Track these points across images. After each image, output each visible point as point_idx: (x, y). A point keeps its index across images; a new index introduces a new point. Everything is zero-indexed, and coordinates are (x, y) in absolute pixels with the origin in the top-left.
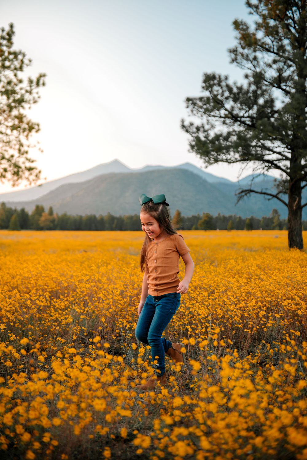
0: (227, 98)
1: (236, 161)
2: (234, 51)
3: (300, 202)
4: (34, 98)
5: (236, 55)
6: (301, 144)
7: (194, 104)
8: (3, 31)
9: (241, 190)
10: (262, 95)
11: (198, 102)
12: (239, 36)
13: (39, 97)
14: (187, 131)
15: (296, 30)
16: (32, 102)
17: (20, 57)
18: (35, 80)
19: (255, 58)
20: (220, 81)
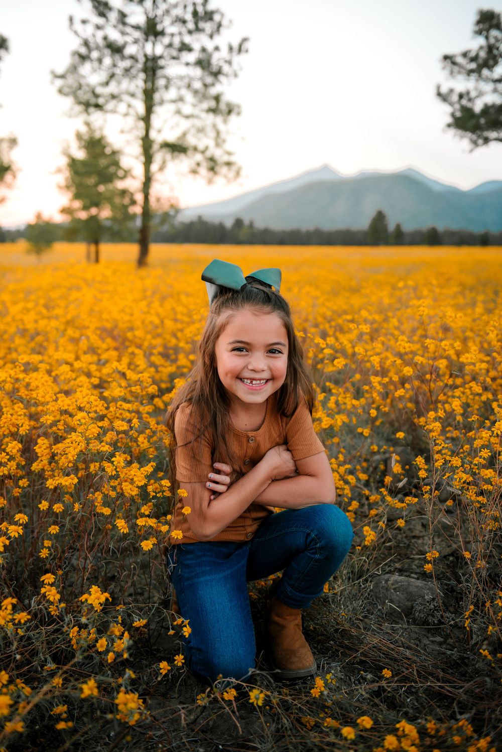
4: (235, 71)
7: (454, 63)
11: (460, 60)
13: (241, 69)
14: (445, 101)
16: (232, 75)
17: (217, 17)
18: (235, 45)
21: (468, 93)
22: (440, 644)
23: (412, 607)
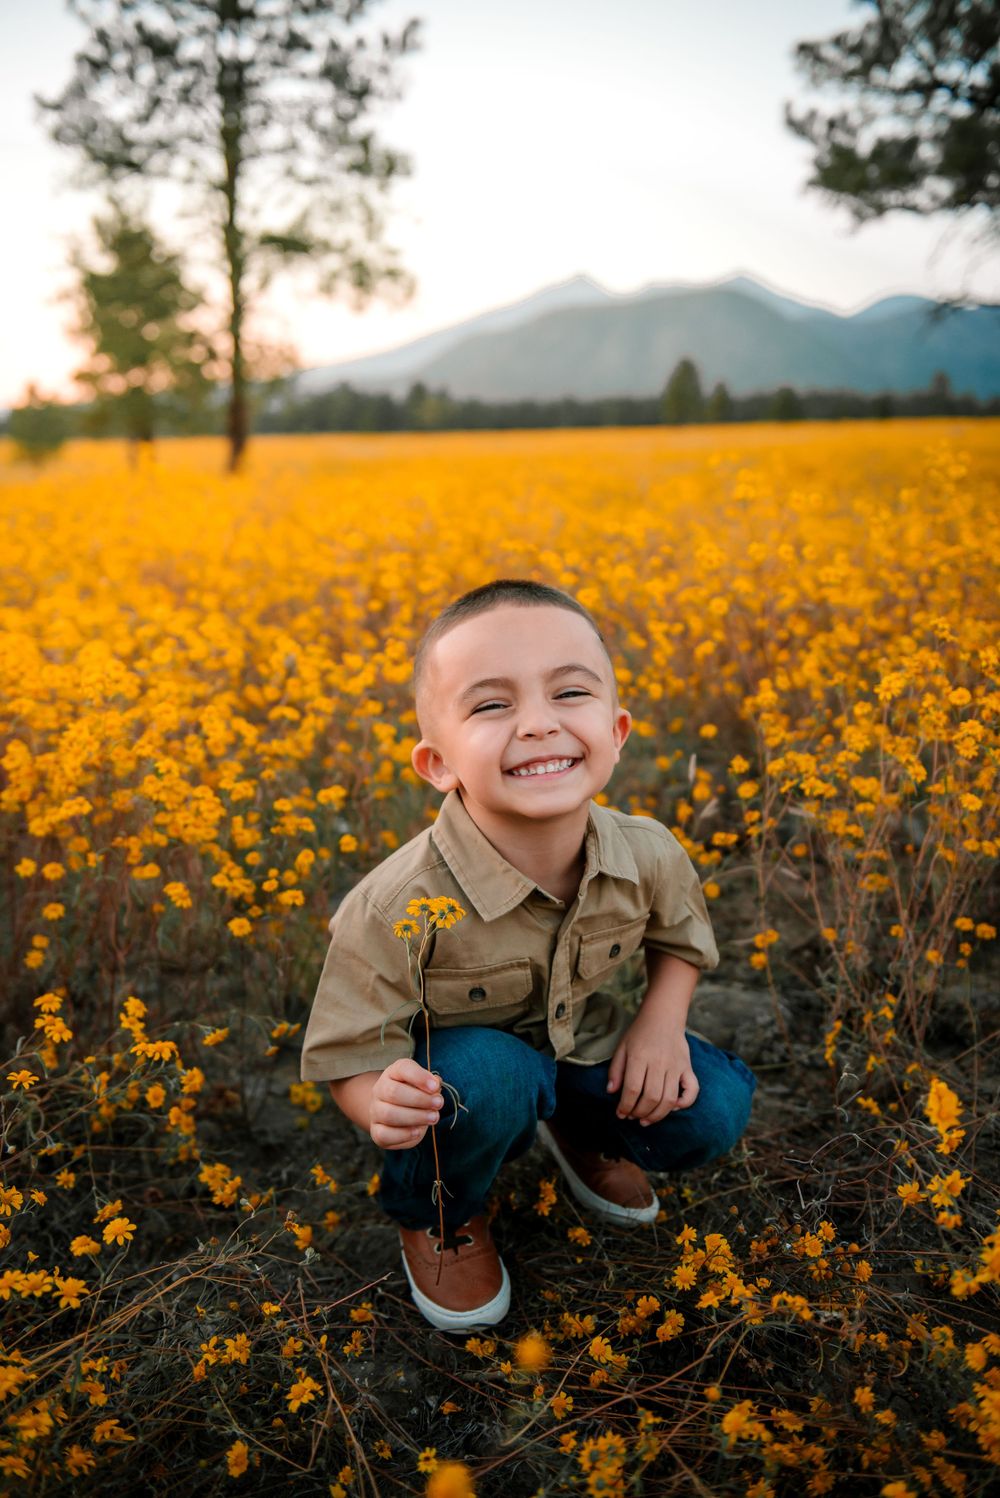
4: (395, 85)
7: (818, 59)
14: (802, 134)
16: (390, 95)
18: (397, 37)
21: (844, 118)
22: (784, 1097)
23: (733, 1038)
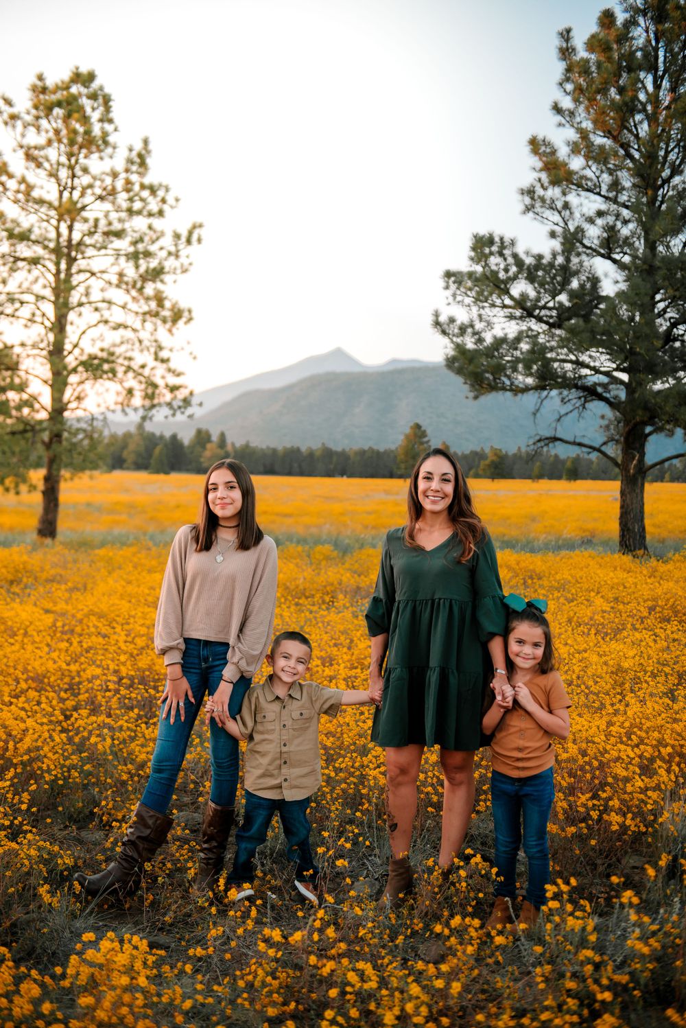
0: (515, 278)
1: (527, 389)
2: (530, 192)
3: (641, 460)
4: (182, 265)
5: (532, 198)
6: (642, 364)
7: (459, 283)
8: (131, 150)
9: (538, 438)
10: (577, 273)
11: (466, 280)
12: (539, 165)
13: (190, 264)
14: (444, 332)
15: (642, 156)
16: (179, 271)
17: (161, 193)
18: (184, 234)
19: (566, 206)
20: (503, 246)
21: (471, 324)
